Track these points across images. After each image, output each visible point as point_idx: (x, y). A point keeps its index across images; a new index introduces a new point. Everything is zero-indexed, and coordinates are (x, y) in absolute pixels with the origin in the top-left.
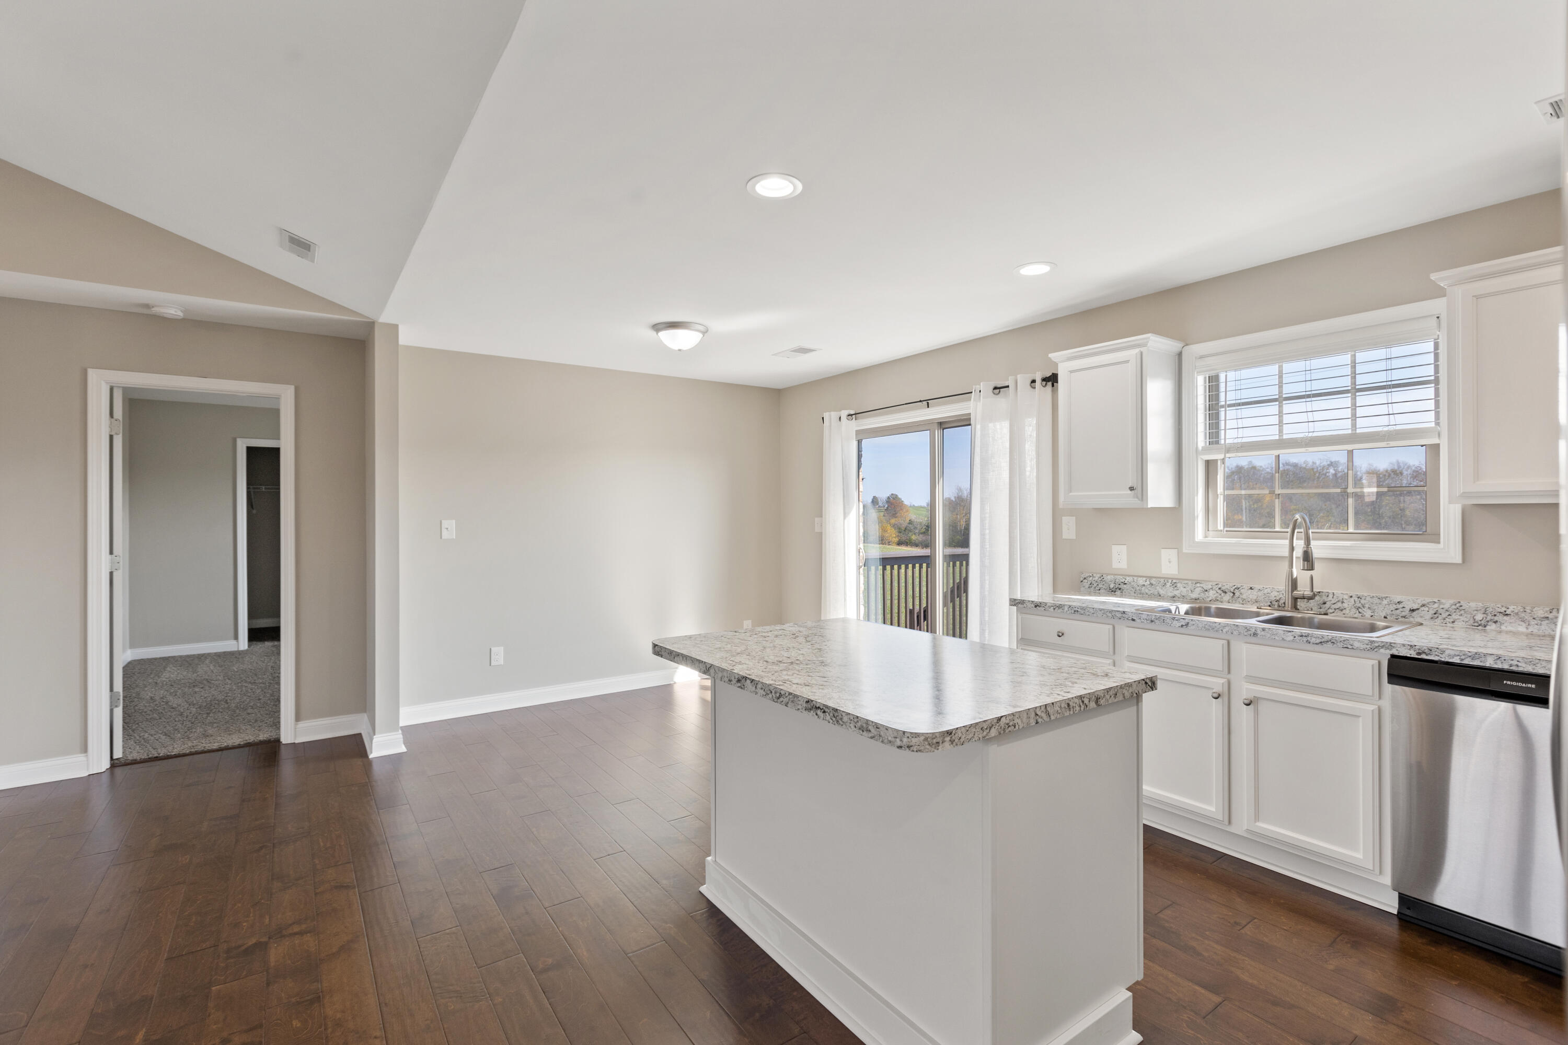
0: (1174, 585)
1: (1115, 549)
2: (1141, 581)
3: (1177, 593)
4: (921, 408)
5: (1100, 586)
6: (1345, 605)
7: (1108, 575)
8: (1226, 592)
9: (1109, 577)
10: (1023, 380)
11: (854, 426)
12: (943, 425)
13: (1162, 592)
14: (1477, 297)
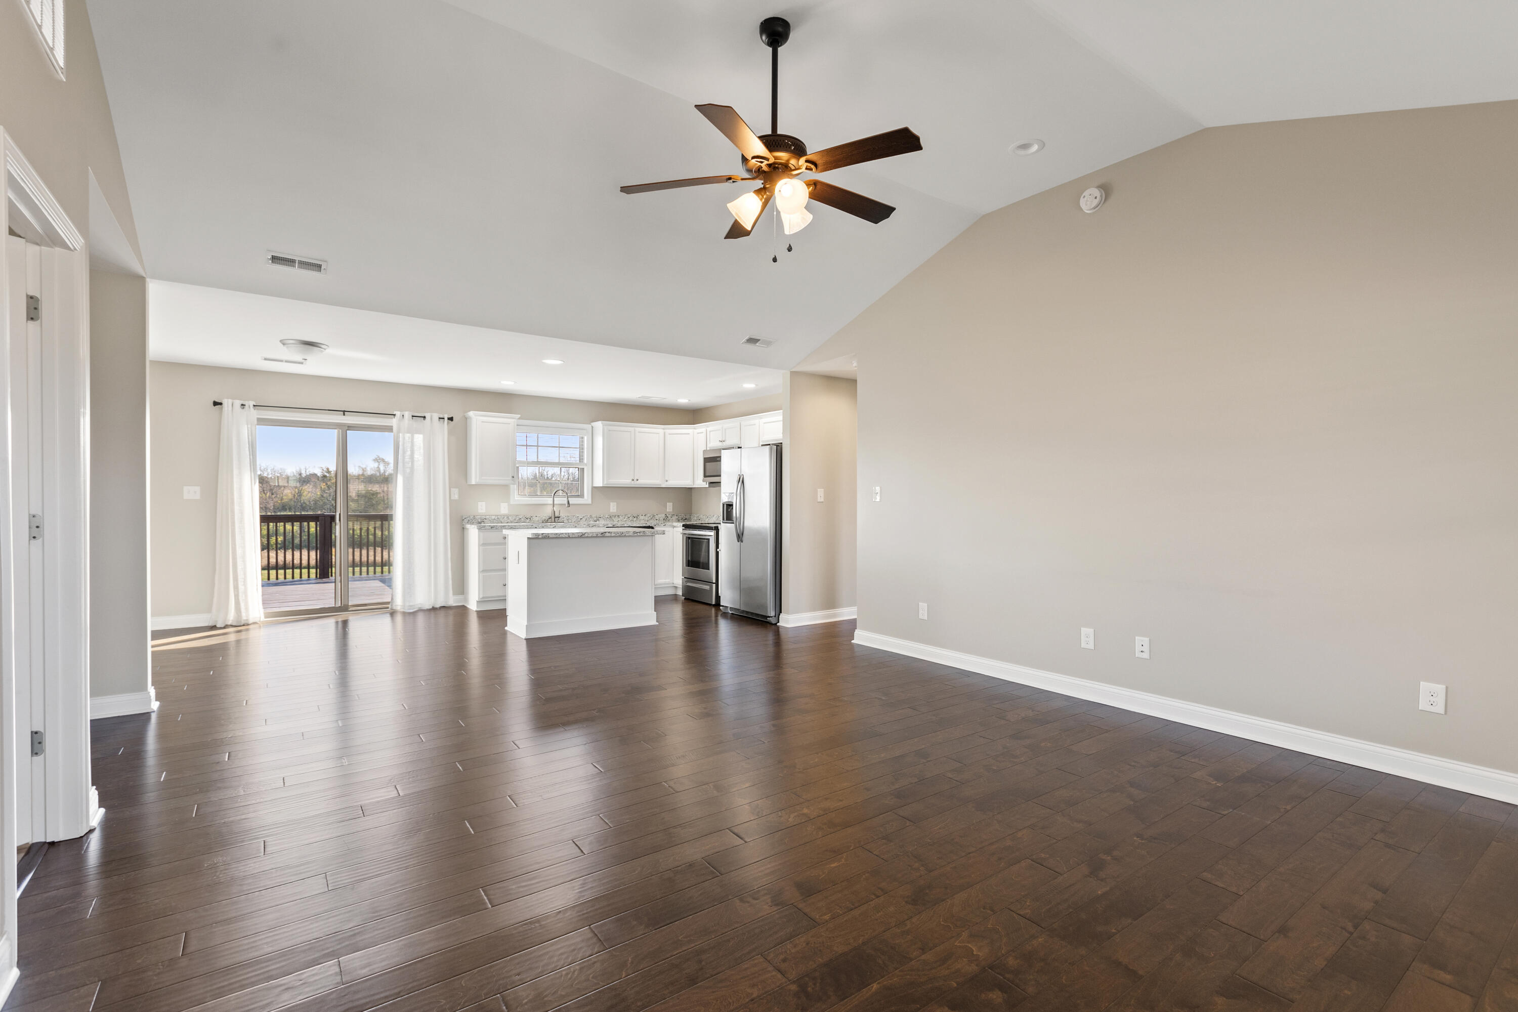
0: (508, 517)
1: (480, 503)
2: (493, 517)
3: (508, 521)
4: (340, 415)
5: (473, 521)
6: (565, 519)
7: (477, 516)
8: (527, 519)
9: (478, 517)
10: (436, 416)
11: (255, 414)
12: (351, 427)
13: (503, 521)
14: (610, 430)
